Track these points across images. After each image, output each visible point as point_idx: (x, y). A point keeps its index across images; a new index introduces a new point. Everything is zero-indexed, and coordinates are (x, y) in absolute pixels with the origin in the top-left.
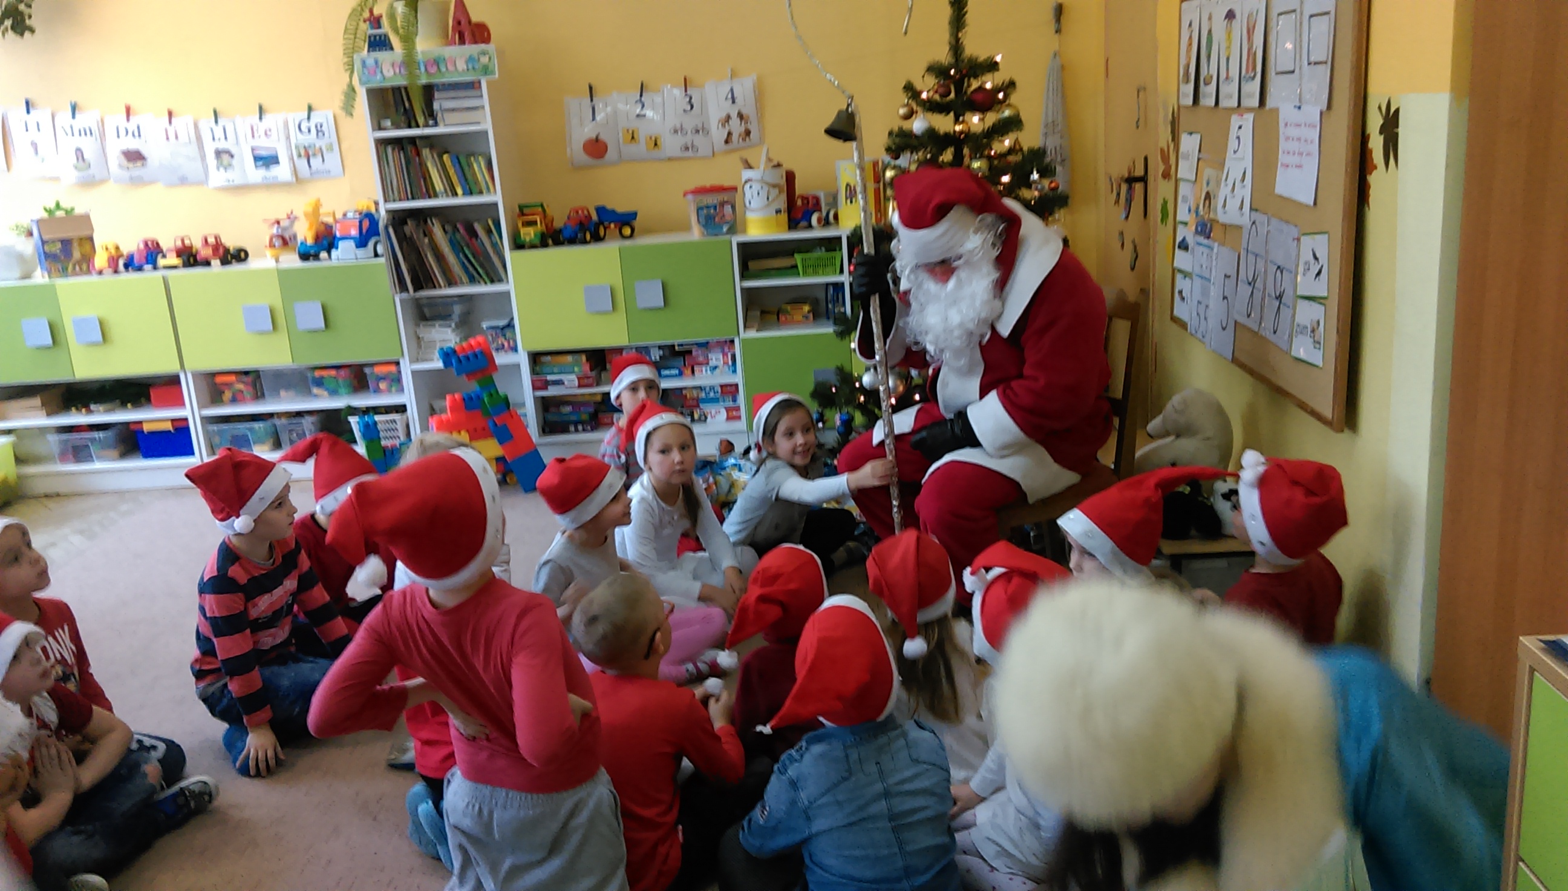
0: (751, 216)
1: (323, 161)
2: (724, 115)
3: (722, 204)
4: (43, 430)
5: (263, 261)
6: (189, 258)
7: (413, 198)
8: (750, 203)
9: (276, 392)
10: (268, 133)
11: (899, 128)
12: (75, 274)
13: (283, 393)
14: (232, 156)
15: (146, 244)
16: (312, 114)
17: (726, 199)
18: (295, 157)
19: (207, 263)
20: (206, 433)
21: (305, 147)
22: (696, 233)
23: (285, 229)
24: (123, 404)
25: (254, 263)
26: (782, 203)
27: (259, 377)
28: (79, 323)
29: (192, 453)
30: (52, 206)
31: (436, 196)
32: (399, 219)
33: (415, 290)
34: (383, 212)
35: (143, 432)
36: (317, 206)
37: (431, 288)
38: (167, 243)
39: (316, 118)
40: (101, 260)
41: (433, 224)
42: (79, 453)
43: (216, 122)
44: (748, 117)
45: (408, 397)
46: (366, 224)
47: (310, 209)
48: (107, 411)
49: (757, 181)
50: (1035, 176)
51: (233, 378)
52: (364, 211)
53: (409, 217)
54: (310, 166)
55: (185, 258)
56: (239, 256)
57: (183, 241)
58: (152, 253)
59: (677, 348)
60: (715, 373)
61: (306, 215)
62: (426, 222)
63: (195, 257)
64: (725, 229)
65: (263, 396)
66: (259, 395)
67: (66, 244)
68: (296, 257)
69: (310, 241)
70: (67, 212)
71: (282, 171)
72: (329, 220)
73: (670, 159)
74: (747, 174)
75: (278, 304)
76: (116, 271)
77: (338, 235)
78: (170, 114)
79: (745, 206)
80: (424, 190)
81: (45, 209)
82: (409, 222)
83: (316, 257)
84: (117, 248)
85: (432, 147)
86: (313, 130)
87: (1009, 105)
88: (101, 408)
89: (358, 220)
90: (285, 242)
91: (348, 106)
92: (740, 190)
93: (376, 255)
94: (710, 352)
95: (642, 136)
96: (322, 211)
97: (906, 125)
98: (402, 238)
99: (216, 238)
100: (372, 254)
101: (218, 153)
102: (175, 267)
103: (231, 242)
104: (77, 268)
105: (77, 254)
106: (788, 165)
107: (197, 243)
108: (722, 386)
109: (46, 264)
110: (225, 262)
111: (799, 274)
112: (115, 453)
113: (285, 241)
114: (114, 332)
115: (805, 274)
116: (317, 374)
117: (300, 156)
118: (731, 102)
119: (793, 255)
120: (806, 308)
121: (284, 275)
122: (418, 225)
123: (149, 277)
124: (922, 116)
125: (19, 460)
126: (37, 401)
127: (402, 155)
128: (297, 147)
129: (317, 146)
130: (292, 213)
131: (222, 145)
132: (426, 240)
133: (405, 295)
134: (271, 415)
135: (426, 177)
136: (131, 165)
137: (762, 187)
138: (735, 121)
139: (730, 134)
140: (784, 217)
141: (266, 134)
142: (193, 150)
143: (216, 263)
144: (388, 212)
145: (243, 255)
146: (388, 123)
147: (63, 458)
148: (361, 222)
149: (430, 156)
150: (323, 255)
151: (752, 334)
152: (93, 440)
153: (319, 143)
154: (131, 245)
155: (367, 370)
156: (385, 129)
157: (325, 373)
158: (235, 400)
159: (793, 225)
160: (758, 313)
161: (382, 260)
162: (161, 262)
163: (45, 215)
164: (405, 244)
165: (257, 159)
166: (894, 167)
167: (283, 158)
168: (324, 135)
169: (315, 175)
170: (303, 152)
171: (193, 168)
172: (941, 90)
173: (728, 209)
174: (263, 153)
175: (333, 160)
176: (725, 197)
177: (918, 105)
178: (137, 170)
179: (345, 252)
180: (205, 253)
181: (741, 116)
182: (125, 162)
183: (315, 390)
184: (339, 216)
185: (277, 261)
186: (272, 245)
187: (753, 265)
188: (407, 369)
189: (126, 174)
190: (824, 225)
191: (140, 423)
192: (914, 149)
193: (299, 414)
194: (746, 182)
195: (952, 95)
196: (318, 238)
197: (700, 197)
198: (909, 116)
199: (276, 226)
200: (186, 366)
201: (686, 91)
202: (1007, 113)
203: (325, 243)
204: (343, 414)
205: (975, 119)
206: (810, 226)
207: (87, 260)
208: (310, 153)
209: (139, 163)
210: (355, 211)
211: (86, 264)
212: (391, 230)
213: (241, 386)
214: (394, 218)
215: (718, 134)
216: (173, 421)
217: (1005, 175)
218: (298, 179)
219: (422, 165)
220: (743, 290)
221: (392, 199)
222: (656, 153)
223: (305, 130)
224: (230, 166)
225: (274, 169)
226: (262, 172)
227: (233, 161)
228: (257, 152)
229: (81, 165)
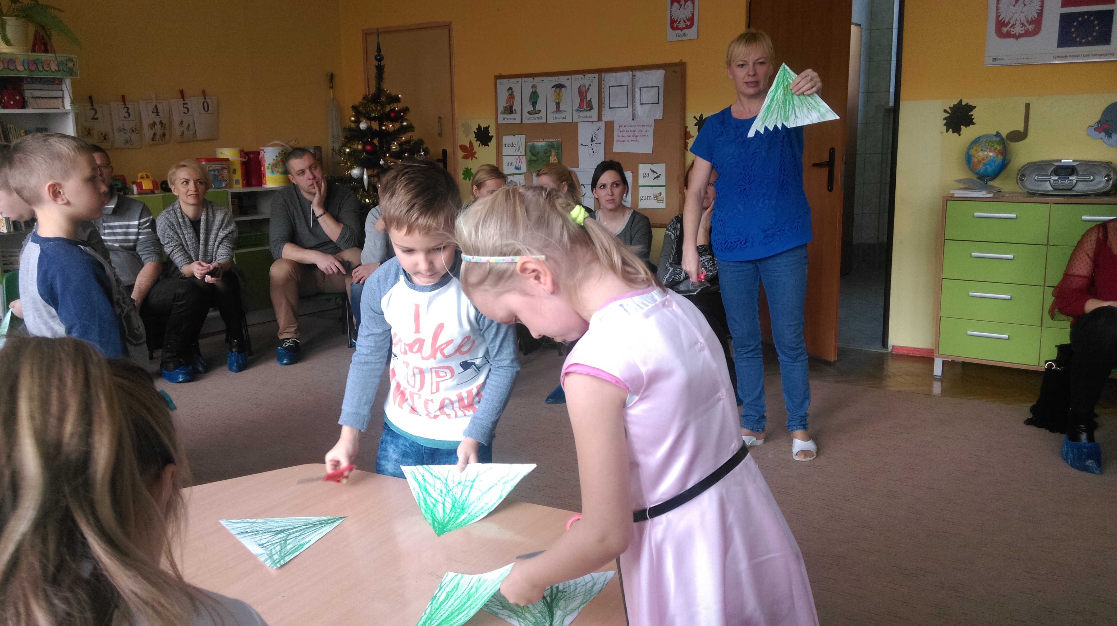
2: (152, 121)
44: (165, 125)
95: (95, 133)
118: (156, 114)
138: (158, 127)
139: (155, 134)
149: (13, 129)
181: (161, 123)
201: (125, 104)
215: (148, 134)
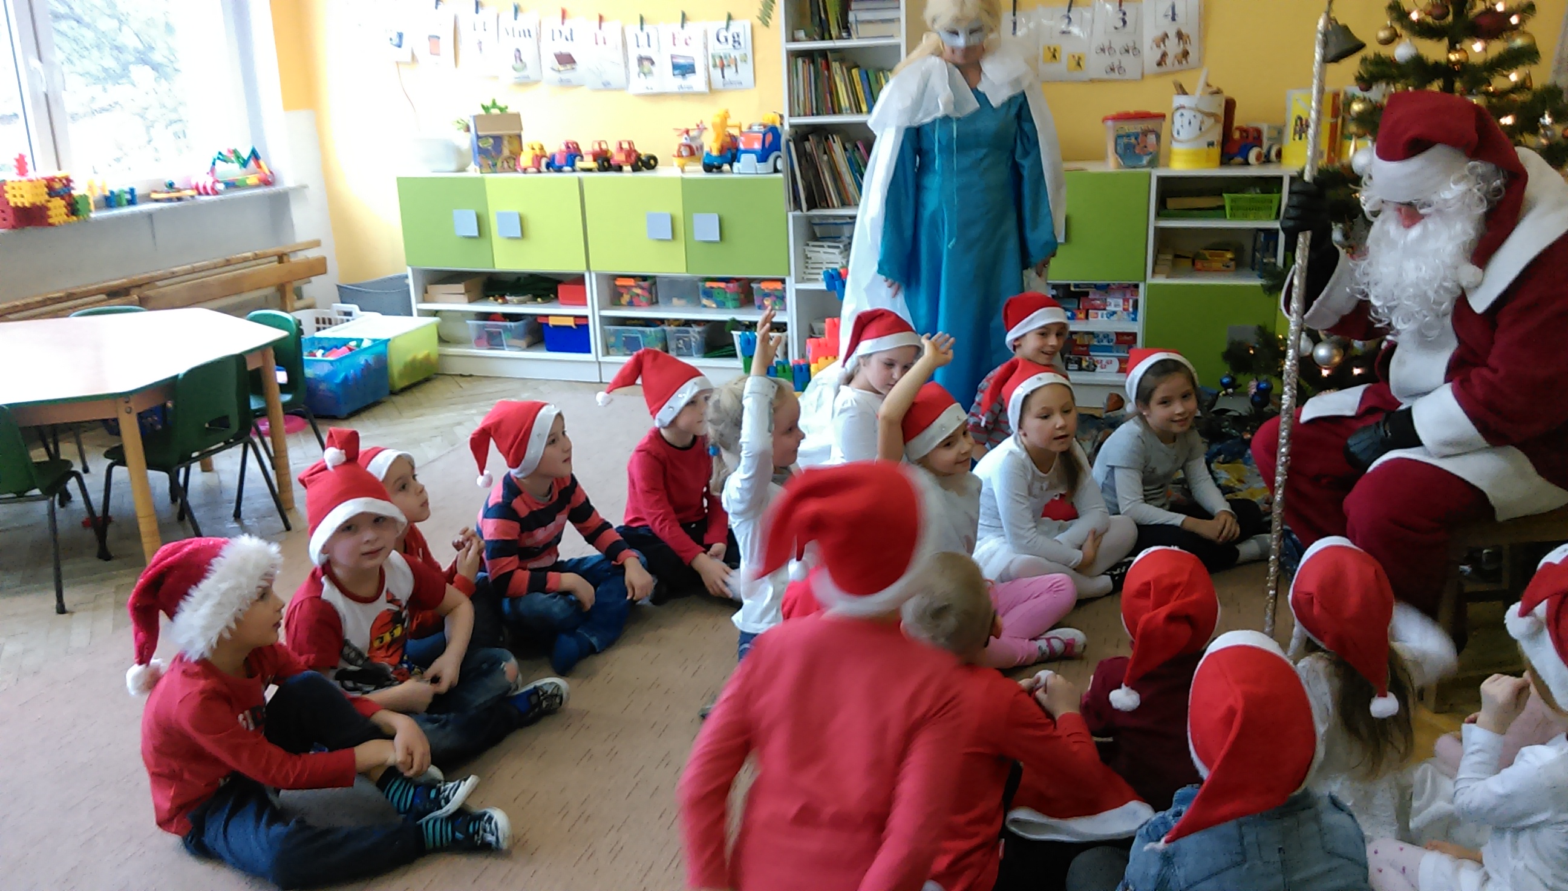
0: (1177, 148)
1: (737, 71)
2: (1159, 33)
3: (1145, 133)
4: (464, 314)
5: (669, 170)
6: (605, 163)
7: (818, 114)
8: (1178, 133)
9: (669, 299)
10: (688, 41)
11: (1375, 54)
12: (503, 170)
13: (675, 301)
14: (653, 63)
15: (568, 147)
16: (731, 22)
17: (1151, 127)
18: (711, 68)
19: (619, 169)
20: (602, 331)
21: (721, 57)
22: (1111, 165)
23: (693, 139)
24: (534, 299)
25: (661, 171)
26: (1216, 135)
27: (655, 283)
28: (501, 216)
29: (589, 351)
30: (489, 104)
31: (840, 112)
32: (802, 134)
33: (809, 209)
34: (787, 127)
35: (547, 324)
36: (726, 117)
37: (824, 208)
38: (586, 147)
39: (735, 27)
40: (526, 159)
41: (834, 142)
42: (493, 340)
43: (642, 29)
44: (1188, 37)
45: (789, 316)
46: (769, 138)
47: (718, 120)
48: (520, 303)
49: (1191, 109)
50: (1547, 120)
51: (631, 282)
52: (770, 124)
53: (810, 134)
54: (723, 77)
55: (600, 161)
56: (648, 163)
57: (600, 144)
58: (573, 154)
59: (1072, 289)
60: (1112, 318)
61: (714, 125)
62: (827, 139)
63: (608, 160)
64: (1145, 162)
65: (657, 302)
66: (653, 302)
67: (498, 139)
68: (701, 168)
69: (715, 153)
70: (501, 109)
71: (697, 82)
72: (735, 132)
73: (1092, 81)
74: (1180, 100)
75: (679, 213)
76: (539, 172)
77: (742, 147)
78: (601, 18)
79: (1172, 136)
80: (830, 105)
81: (483, 107)
82: (810, 137)
83: (719, 169)
84: (542, 148)
85: (842, 61)
86: (730, 40)
87: (1524, 33)
88: (515, 299)
89: (761, 136)
90: (692, 153)
91: (765, 18)
92: (1168, 117)
93: (776, 171)
94: (1109, 296)
95: (1064, 56)
96: (730, 122)
97: (1385, 51)
98: (802, 154)
99: (629, 143)
100: (772, 170)
101: (641, 60)
102: (590, 170)
103: (643, 150)
104: (506, 165)
105: (506, 152)
106: (1228, 93)
107: (613, 148)
108: (1117, 334)
109: (479, 159)
110: (636, 169)
111: (1226, 217)
112: (523, 343)
113: (692, 151)
114: (533, 228)
115: (1233, 216)
116: (708, 284)
117: (715, 66)
118: (1170, 18)
119: (1221, 195)
120: (1229, 255)
121: (687, 185)
122: (818, 143)
123: (568, 178)
124: (1408, 40)
125: (442, 340)
126: (460, 288)
127: (812, 68)
128: (713, 57)
129: (733, 56)
130: (701, 122)
131: (645, 52)
132: (825, 157)
133: (798, 213)
134: (662, 321)
135: (833, 92)
136: (561, 68)
137: (1195, 116)
138: (1172, 41)
139: (1164, 55)
140: (1216, 151)
141: (686, 40)
142: (618, 56)
143: (627, 168)
144: (791, 126)
145: (652, 162)
146: (801, 34)
147: (478, 344)
148: (764, 135)
149: (839, 71)
150: (726, 167)
151: (1161, 280)
152: (505, 328)
153: (734, 54)
154: (555, 147)
155: (754, 285)
156: (798, 41)
157: (715, 285)
158: (631, 304)
159: (1226, 159)
160: (1170, 257)
161: (780, 175)
162: (579, 164)
163: (483, 112)
164: (803, 162)
165: (675, 67)
166: (1364, 100)
167: (700, 67)
168: (739, 44)
169: (728, 86)
170: (718, 61)
171: (616, 74)
172: (1436, 12)
173: (1152, 138)
174: (682, 61)
175: (745, 70)
176: (1149, 124)
177: (1403, 27)
178: (567, 74)
179: (747, 164)
180: (618, 158)
181: (1180, 35)
182: (557, 65)
183: (705, 301)
184: (744, 129)
185: (683, 171)
186: (680, 156)
187: (1172, 203)
188: (792, 287)
189: (557, 76)
190: (1264, 162)
191: (547, 316)
192: (1390, 79)
193: (688, 323)
194: (1178, 109)
195: (1450, 18)
196: (722, 150)
197: (1120, 124)
198: (1387, 42)
199: (686, 136)
200: (592, 268)
201: (1120, 5)
202: (1519, 42)
203: (729, 156)
204: (727, 328)
205: (1478, 47)
206: (1246, 163)
207: (515, 156)
208: (725, 63)
209: (569, 66)
210: (760, 125)
211: (512, 163)
212: (792, 145)
213: (638, 291)
214: (796, 132)
215: (1151, 55)
216: (576, 317)
217: (1507, 115)
218: (712, 90)
219: (830, 79)
220: (1156, 228)
221: (796, 114)
222: (1078, 74)
223: (722, 39)
224: (651, 73)
225: (690, 78)
226: (679, 80)
227: (654, 69)
228: (676, 61)
229: (519, 65)
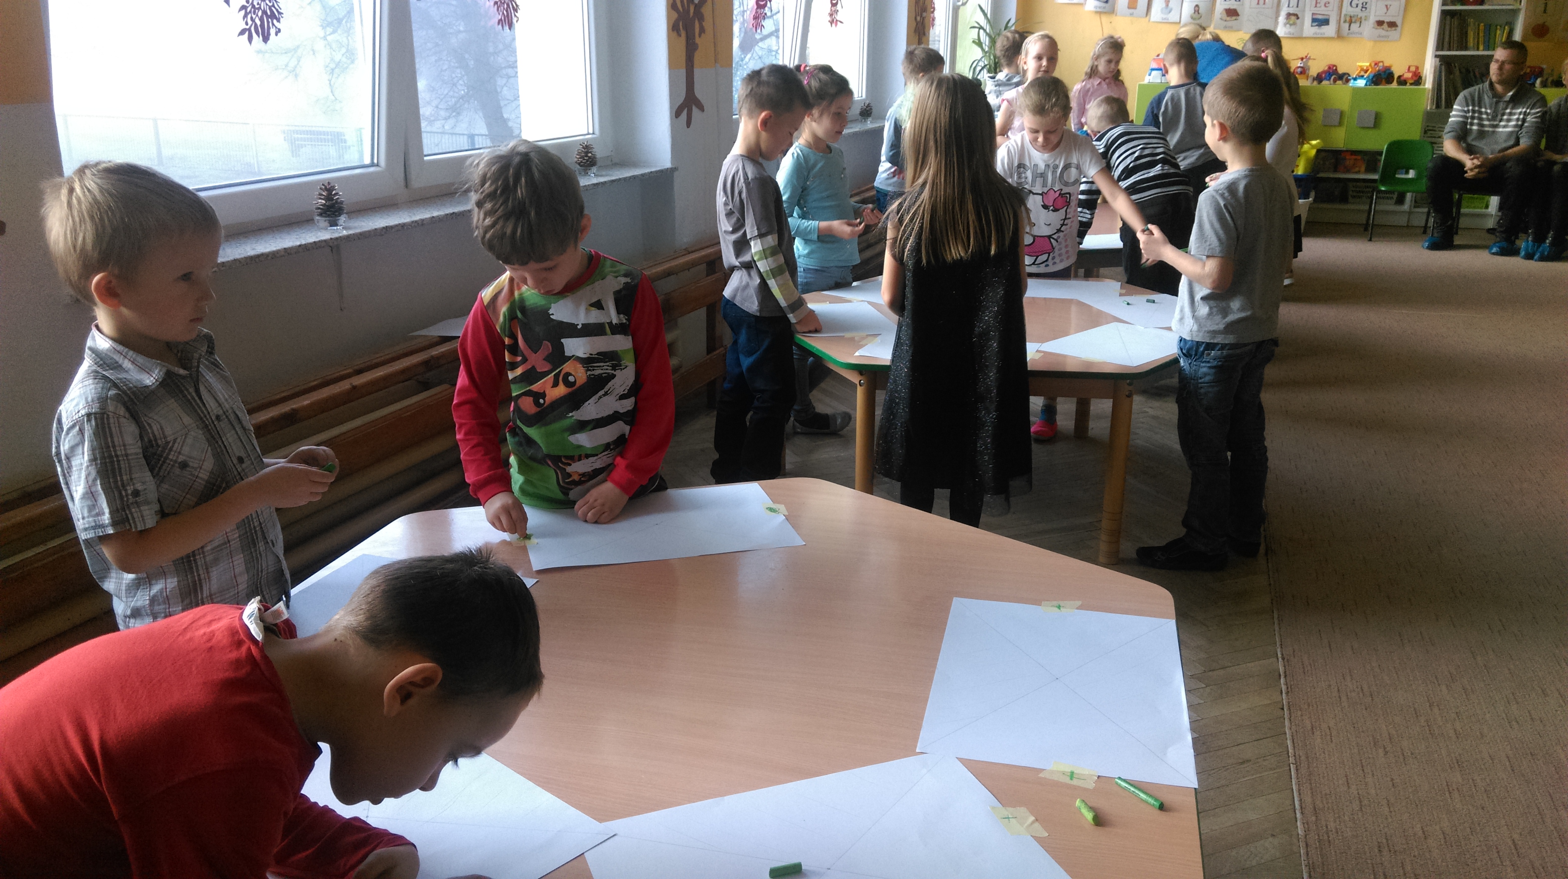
7: (1457, 49)
10: (1327, 5)
14: (1298, 18)
18: (1342, 23)
21: (1351, 16)
31: (1466, 49)
54: (1349, 29)
71: (1329, 30)
75: (1347, 109)
85: (1474, 18)
86: (1360, 6)
117: (1345, 22)
127: (1455, 22)
128: (1345, 15)
129: (1357, 16)
131: (1293, 10)
135: (1465, 37)
136: (1228, 18)
141: (1325, 4)
144: (1450, 55)
149: (1472, 23)
153: (1361, 14)
165: (1314, 20)
167: (1333, 21)
168: (1366, 8)
169: (1351, 34)
170: (1348, 19)
174: (1320, 17)
175: (1367, 25)
178: (1232, 22)
182: (1225, 16)
189: (1225, 23)
208: (1354, 20)
209: (1234, 18)
218: (1339, 36)
221: (1441, 49)
223: (1354, 4)
224: (1294, 24)
225: (1325, 29)
226: (1316, 29)
227: (1298, 21)
228: (1314, 17)
229: (1196, 15)
